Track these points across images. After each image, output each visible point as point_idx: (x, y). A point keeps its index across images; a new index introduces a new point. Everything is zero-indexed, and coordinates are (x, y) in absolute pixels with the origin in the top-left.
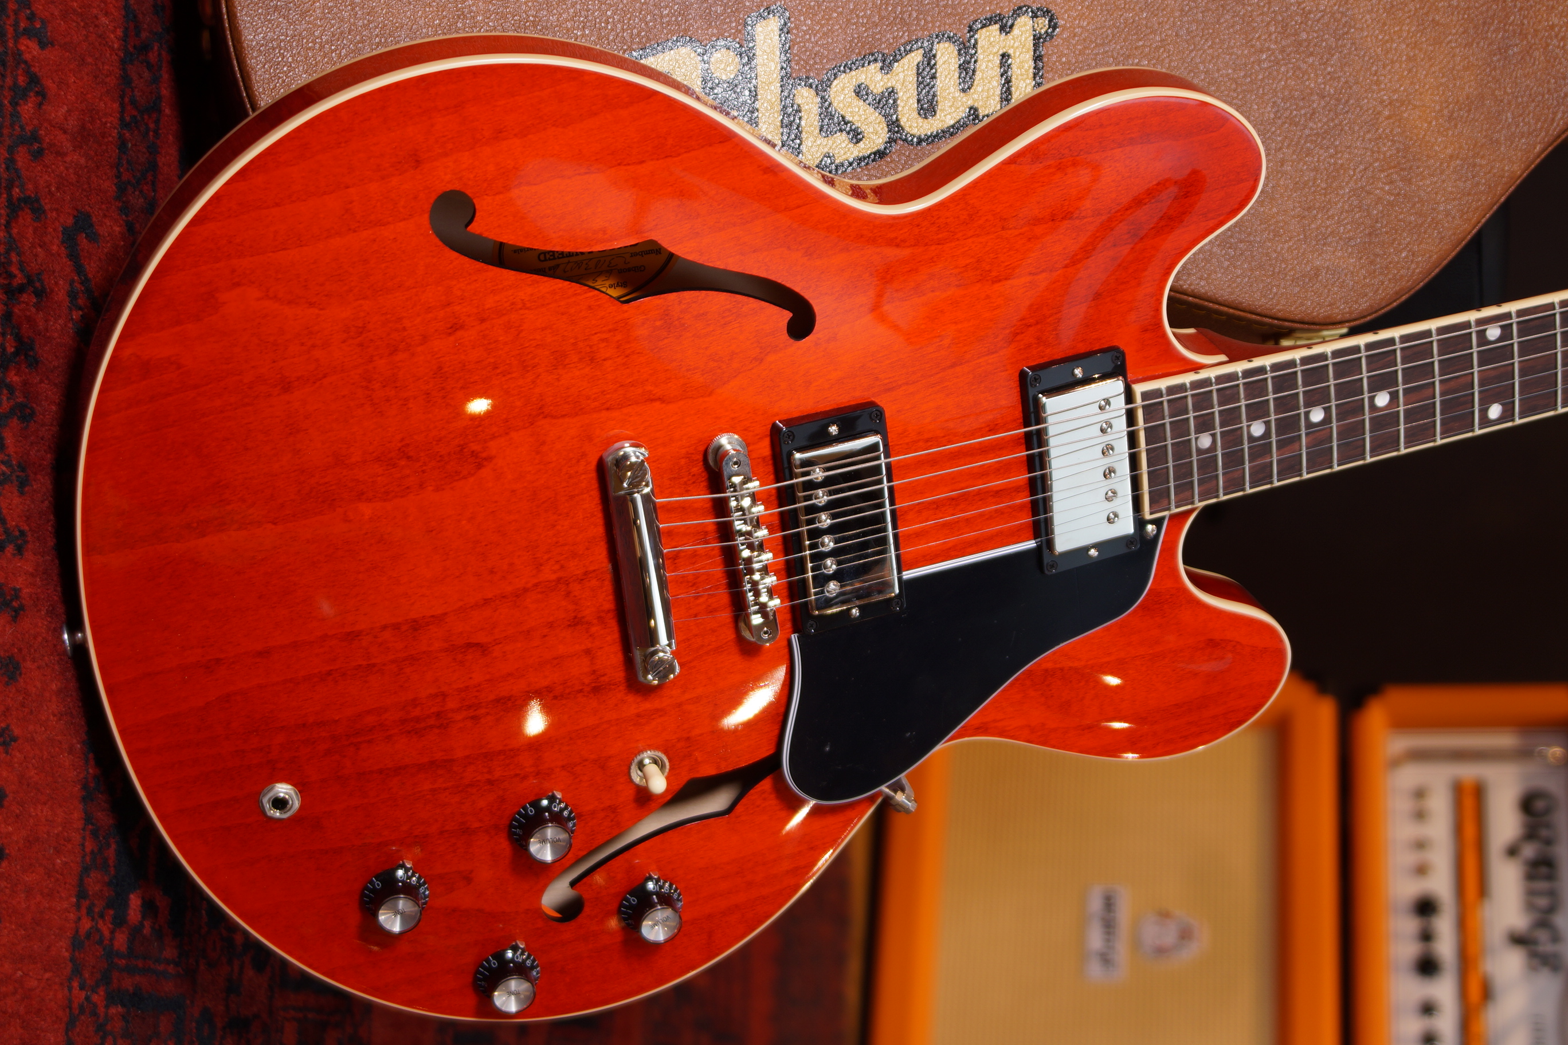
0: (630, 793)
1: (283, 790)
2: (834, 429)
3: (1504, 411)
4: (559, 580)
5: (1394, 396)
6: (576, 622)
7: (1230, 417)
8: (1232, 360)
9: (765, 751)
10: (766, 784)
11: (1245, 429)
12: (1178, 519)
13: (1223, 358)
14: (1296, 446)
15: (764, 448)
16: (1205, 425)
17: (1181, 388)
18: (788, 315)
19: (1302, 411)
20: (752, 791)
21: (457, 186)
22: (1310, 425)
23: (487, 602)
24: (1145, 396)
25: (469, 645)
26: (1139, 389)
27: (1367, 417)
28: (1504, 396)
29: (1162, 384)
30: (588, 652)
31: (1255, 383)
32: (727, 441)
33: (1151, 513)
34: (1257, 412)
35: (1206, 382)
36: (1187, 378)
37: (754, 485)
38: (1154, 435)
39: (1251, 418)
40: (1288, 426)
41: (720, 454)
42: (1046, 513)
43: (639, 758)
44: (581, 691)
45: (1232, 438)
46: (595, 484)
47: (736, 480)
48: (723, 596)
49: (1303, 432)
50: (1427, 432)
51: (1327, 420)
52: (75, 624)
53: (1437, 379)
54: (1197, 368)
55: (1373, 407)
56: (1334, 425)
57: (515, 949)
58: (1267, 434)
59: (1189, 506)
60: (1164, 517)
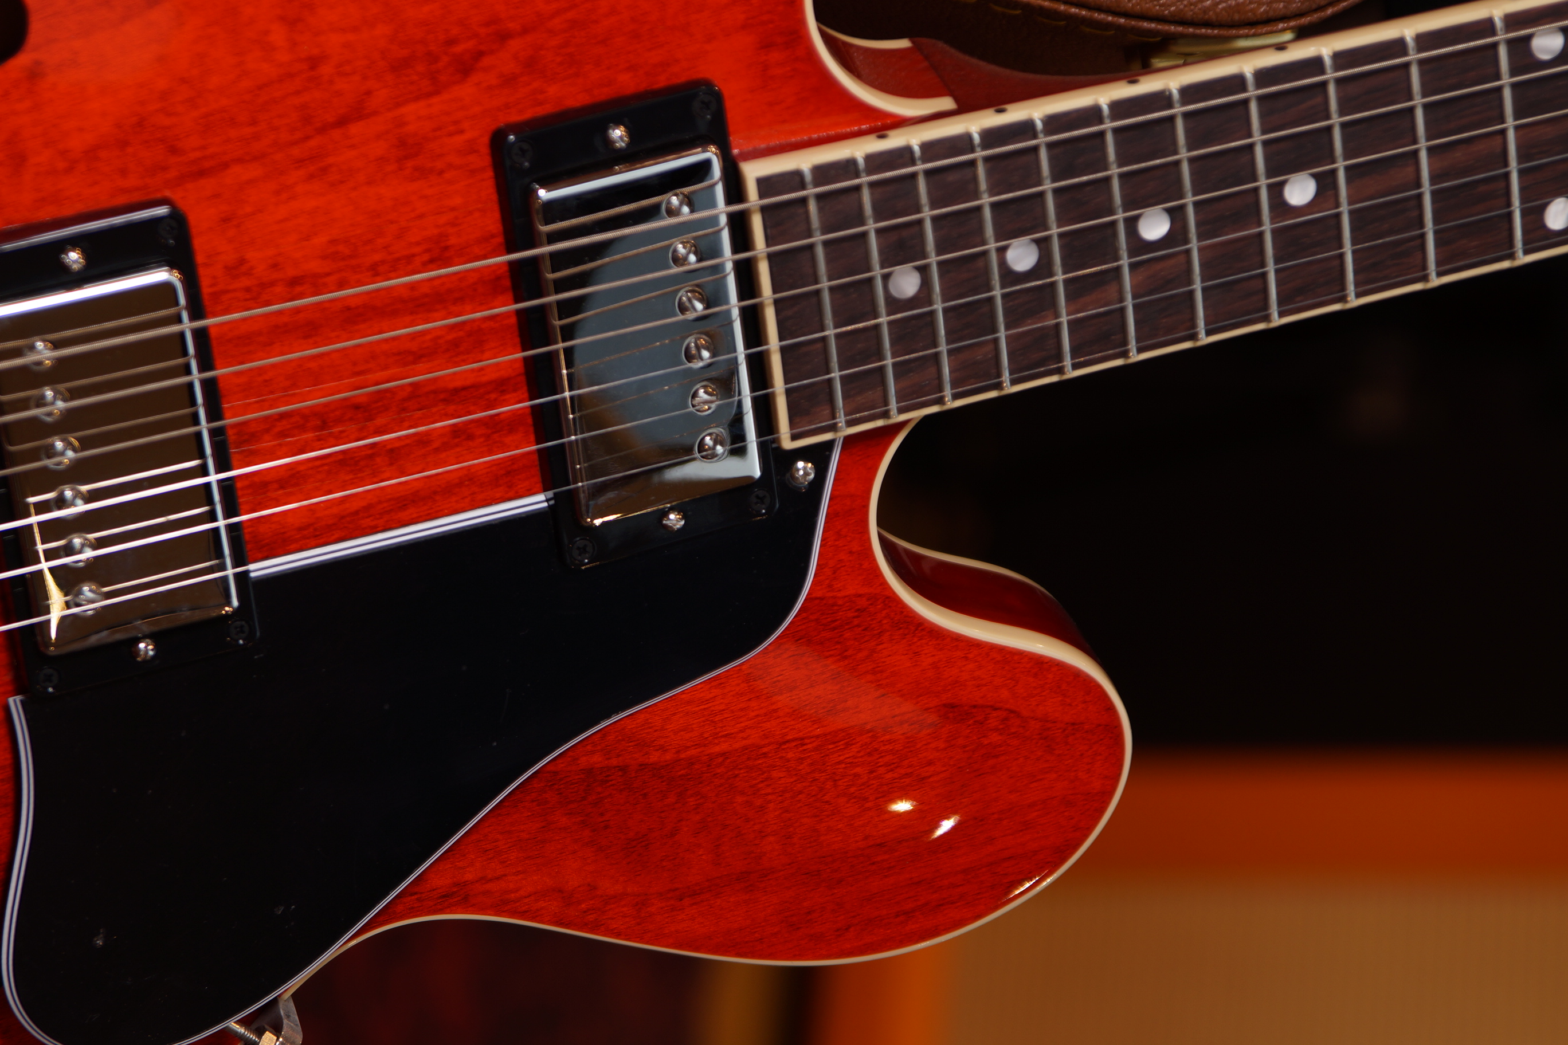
2: (72, 255)
5: (1326, 184)
7: (959, 229)
8: (964, 107)
11: (993, 255)
12: (863, 445)
13: (946, 103)
14: (1113, 290)
16: (902, 246)
17: (848, 167)
19: (1120, 215)
22: (1138, 245)
24: (766, 185)
26: (753, 171)
27: (1267, 227)
29: (804, 161)
31: (1010, 160)
33: (794, 437)
34: (1018, 218)
35: (904, 155)
36: (860, 149)
38: (791, 269)
39: (1006, 232)
45: (965, 274)
49: (1125, 262)
50: (1407, 258)
51: (1177, 235)
53: (1423, 144)
54: (886, 125)
55: (1280, 205)
56: (1194, 245)
58: (1045, 265)
59: (880, 423)
60: (829, 445)
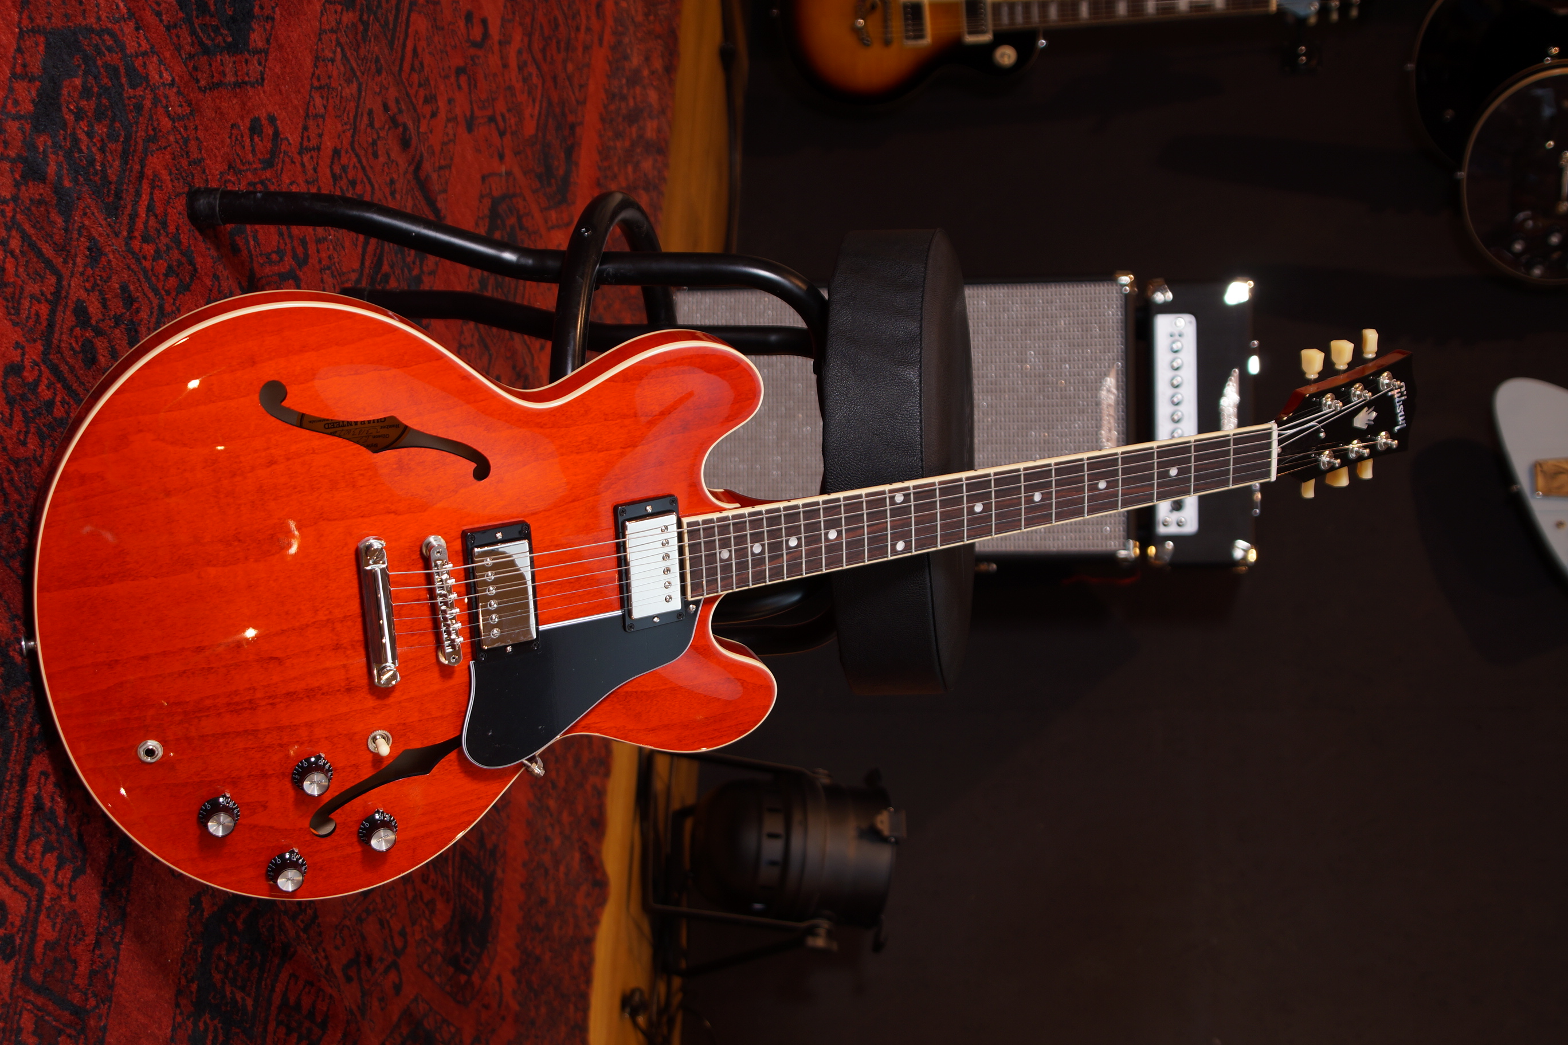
1: (152, 744)
2: (500, 536)
3: (906, 546)
4: (328, 620)
5: (839, 533)
6: (337, 647)
7: (740, 540)
8: (742, 507)
9: (452, 736)
10: (453, 755)
11: (749, 548)
12: (709, 602)
13: (738, 505)
14: (781, 559)
15: (458, 545)
16: (725, 544)
17: (711, 521)
18: (474, 465)
19: (784, 539)
20: (443, 760)
21: (276, 378)
22: (788, 548)
23: (283, 631)
24: (689, 525)
25: (271, 658)
26: (685, 521)
27: (823, 545)
28: (905, 536)
29: (700, 518)
30: (344, 666)
31: (756, 523)
32: (435, 541)
33: (692, 597)
34: (757, 538)
35: (726, 518)
36: (715, 516)
37: (450, 566)
38: (694, 548)
39: (753, 541)
40: (776, 547)
41: (429, 547)
42: (627, 593)
43: (373, 734)
44: (339, 691)
45: (741, 553)
46: (353, 562)
47: (439, 562)
49: (785, 552)
50: (860, 557)
51: (799, 545)
52: (31, 636)
53: (866, 524)
54: (721, 510)
55: (827, 539)
56: (803, 548)
57: (292, 852)
58: (763, 552)
59: (715, 594)
60: (700, 600)
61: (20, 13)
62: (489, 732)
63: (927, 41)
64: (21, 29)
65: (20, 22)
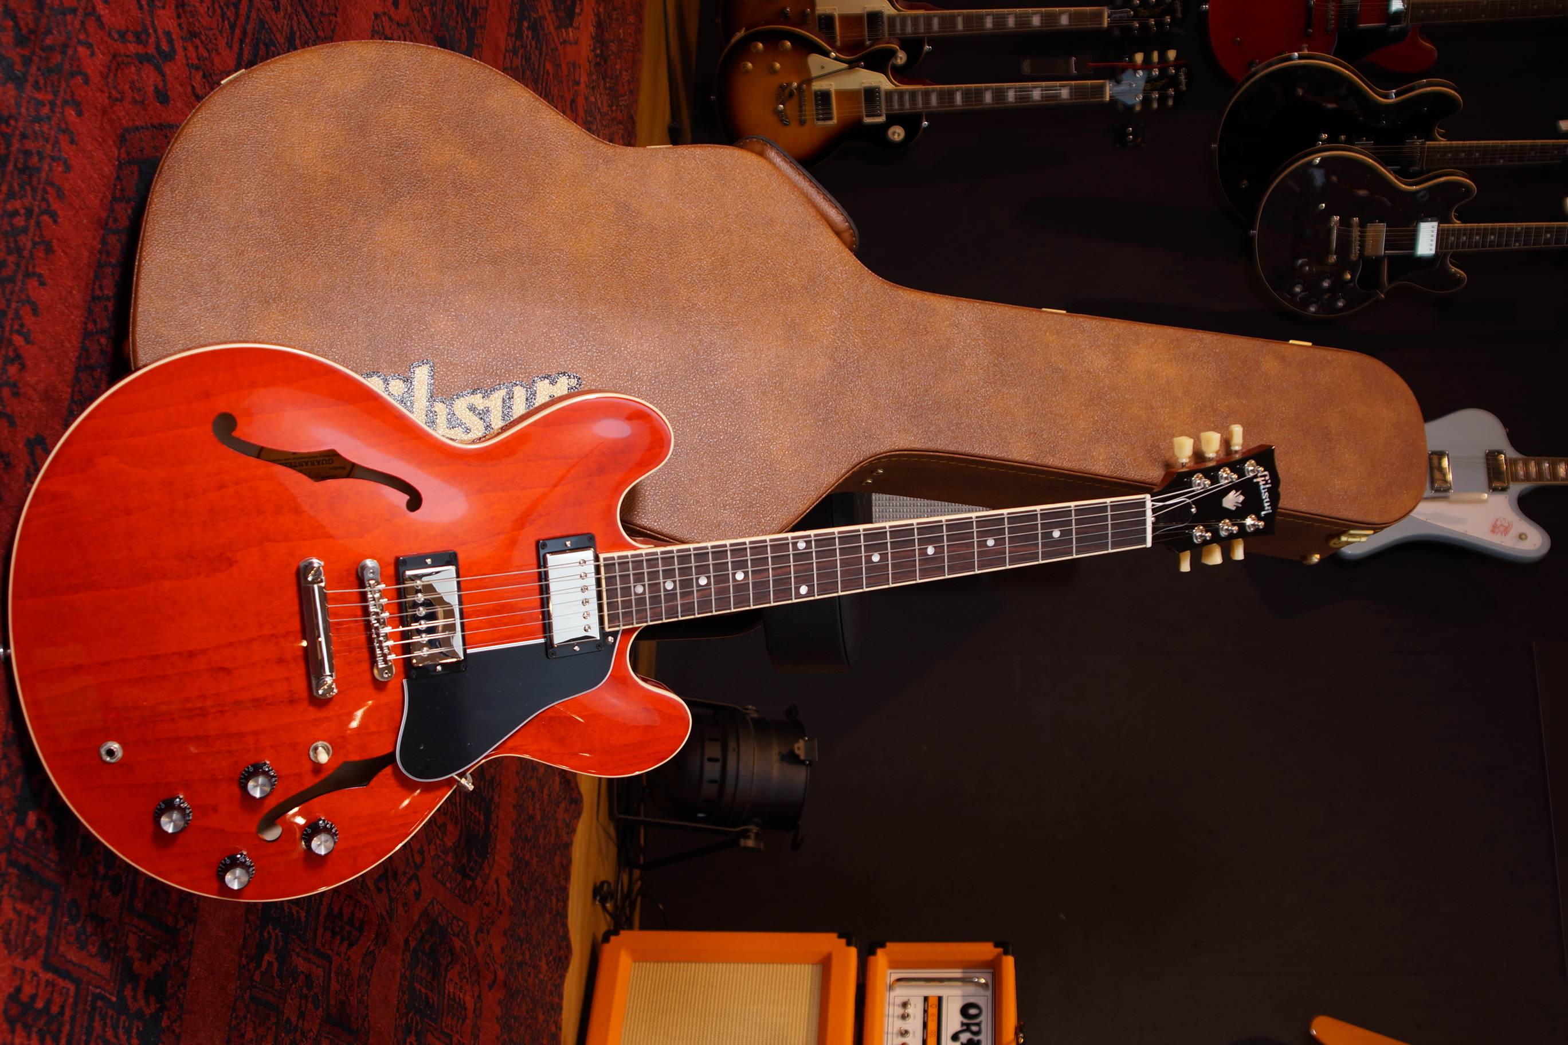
0: (308, 766)
1: (115, 746)
2: (429, 561)
3: (809, 590)
4: (272, 635)
5: (746, 574)
6: (280, 661)
7: (654, 575)
8: (655, 546)
9: (387, 750)
10: (388, 770)
11: (662, 584)
12: (627, 633)
13: (652, 546)
14: (692, 596)
15: (391, 570)
16: (639, 578)
17: (626, 557)
18: (407, 497)
19: (694, 577)
20: (380, 773)
21: (228, 411)
22: (698, 585)
23: (231, 644)
24: (605, 559)
25: (221, 669)
26: (602, 556)
27: (731, 584)
28: (807, 580)
29: (615, 555)
30: (287, 679)
31: (668, 559)
32: (370, 563)
33: (609, 628)
34: (669, 574)
35: (640, 556)
36: (629, 553)
37: (382, 586)
38: (610, 580)
39: (665, 578)
40: (686, 584)
41: (364, 568)
42: (549, 619)
43: (314, 745)
44: (282, 702)
45: (654, 587)
46: (294, 581)
47: (372, 582)
48: (365, 654)
49: (695, 589)
50: (766, 598)
51: (709, 584)
53: (770, 567)
54: (636, 548)
55: (734, 579)
56: (712, 586)
57: (242, 854)
58: (675, 588)
59: (633, 627)
60: (618, 632)
61: (119, 149)
62: (421, 746)
63: (835, 121)
64: (119, 161)
65: (119, 156)
